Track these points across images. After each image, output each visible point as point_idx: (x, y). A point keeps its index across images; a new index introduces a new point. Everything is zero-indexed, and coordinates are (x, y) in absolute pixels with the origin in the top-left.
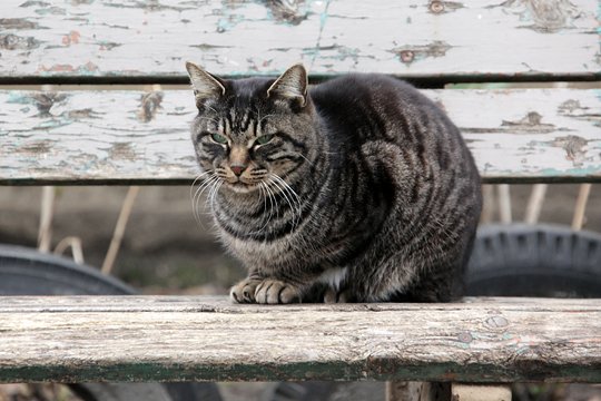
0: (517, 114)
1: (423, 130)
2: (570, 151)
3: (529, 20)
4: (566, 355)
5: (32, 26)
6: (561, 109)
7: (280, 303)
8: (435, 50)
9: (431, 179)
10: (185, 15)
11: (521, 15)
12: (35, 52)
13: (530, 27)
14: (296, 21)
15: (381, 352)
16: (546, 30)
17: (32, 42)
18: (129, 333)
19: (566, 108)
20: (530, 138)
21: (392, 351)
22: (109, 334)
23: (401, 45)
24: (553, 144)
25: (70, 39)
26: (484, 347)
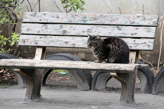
0: (143, 42)
1: (117, 43)
2: (148, 47)
3: (147, 31)
4: (121, 69)
5: (91, 30)
6: (148, 42)
7: (98, 63)
8: (135, 34)
9: (116, 49)
10: (108, 29)
11: (146, 30)
12: (91, 33)
13: (147, 32)
14: (121, 30)
15: (101, 68)
16: (148, 32)
17: (91, 32)
18: (76, 65)
19: (149, 42)
20: (144, 45)
21: (103, 68)
22: (74, 65)
23: (132, 33)
24: (147, 46)
25: (95, 31)
26: (112, 68)
